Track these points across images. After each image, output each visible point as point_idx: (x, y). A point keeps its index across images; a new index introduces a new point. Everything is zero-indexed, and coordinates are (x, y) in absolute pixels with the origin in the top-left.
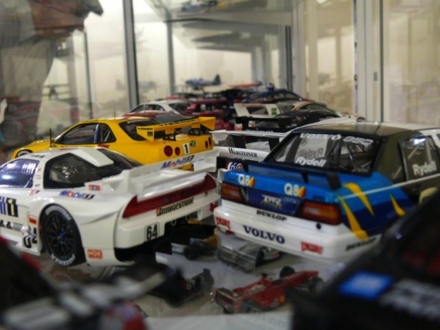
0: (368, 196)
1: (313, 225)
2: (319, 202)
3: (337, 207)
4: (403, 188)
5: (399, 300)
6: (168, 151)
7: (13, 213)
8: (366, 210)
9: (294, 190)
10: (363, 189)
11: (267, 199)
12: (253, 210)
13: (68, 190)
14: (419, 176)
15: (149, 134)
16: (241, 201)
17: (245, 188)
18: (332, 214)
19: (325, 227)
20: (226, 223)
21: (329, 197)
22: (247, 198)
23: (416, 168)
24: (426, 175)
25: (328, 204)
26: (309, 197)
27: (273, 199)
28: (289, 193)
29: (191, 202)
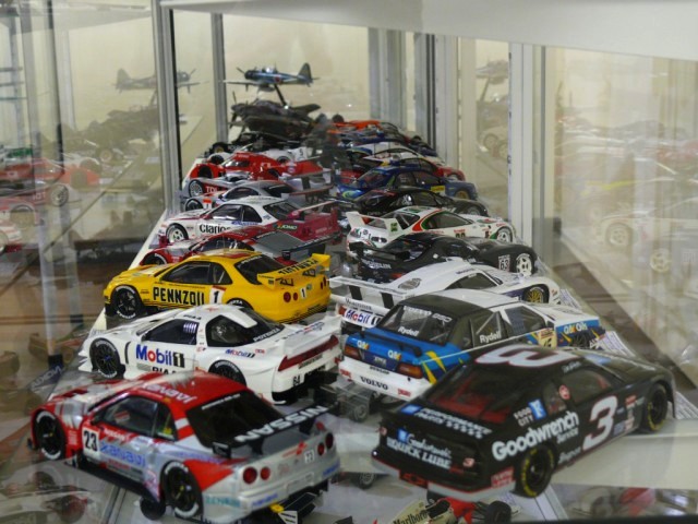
0: (442, 360)
1: (405, 378)
2: (409, 364)
3: (420, 367)
4: (469, 353)
5: (421, 415)
6: (287, 297)
7: (179, 364)
8: (441, 369)
9: (394, 355)
10: (438, 356)
11: (377, 359)
12: (367, 366)
13: (231, 349)
14: (484, 343)
15: (271, 282)
16: (358, 358)
17: (362, 350)
18: (417, 372)
19: (413, 380)
20: (348, 374)
21: (415, 361)
22: (363, 357)
23: (482, 338)
24: (490, 342)
25: (415, 366)
26: (404, 360)
27: (381, 359)
28: (391, 357)
29: (321, 357)
